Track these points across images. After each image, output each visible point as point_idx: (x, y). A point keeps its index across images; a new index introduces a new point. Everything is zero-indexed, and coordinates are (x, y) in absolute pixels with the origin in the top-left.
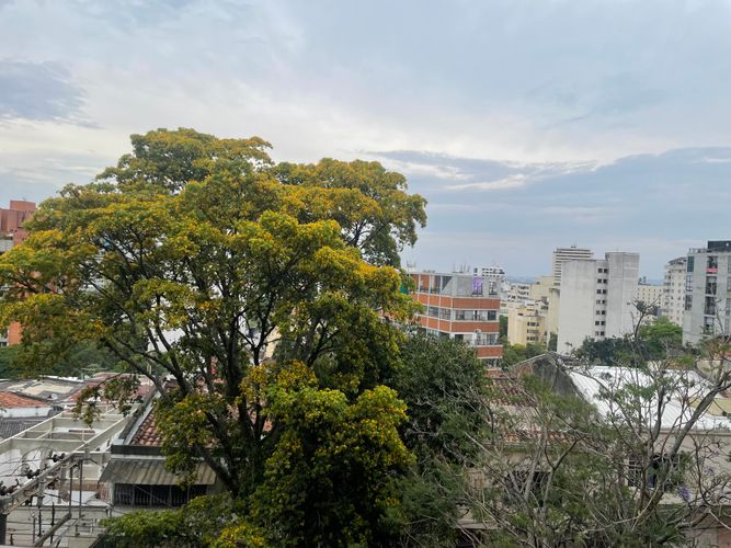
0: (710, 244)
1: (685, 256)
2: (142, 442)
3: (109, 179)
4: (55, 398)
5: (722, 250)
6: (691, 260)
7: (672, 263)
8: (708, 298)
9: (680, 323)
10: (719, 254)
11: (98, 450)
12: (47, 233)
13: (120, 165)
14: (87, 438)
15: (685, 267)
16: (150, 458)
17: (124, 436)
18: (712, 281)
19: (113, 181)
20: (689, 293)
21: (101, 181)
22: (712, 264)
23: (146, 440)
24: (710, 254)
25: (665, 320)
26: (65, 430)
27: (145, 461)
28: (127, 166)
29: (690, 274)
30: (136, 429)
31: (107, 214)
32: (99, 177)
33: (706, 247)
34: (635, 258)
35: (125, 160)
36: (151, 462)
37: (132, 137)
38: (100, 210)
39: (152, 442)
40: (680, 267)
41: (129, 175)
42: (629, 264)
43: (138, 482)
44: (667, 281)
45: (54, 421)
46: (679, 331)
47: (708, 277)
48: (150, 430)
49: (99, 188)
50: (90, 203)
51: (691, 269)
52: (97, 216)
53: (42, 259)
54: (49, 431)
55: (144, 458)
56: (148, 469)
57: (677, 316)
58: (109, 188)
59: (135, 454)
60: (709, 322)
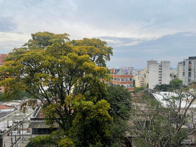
0: (189, 58)
1: (183, 61)
2: (39, 117)
3: (26, 46)
4: (15, 106)
5: (193, 59)
6: (184, 62)
7: (179, 63)
8: (189, 72)
9: (182, 79)
10: (192, 60)
11: (27, 119)
12: (10, 62)
13: (29, 42)
14: (24, 116)
15: (183, 64)
16: (41, 121)
17: (34, 116)
18: (190, 68)
19: (27, 47)
20: (184, 71)
21: (24, 47)
22: (190, 63)
23: (40, 116)
24: (189, 60)
25: (177, 79)
26: (18, 115)
27: (40, 122)
28: (31, 43)
29: (184, 66)
30: (37, 114)
31: (26, 56)
32: (23, 46)
33: (188, 58)
34: (169, 62)
35: (30, 41)
36: (42, 122)
37: (32, 34)
38: (24, 54)
39: (42, 117)
40: (181, 64)
41: (31, 45)
42: (168, 64)
43: (39, 128)
44: (178, 68)
45: (15, 112)
46: (181, 82)
47: (189, 67)
48: (41, 114)
49: (23, 49)
50: (21, 53)
51: (184, 65)
52: (23, 56)
53: (9, 69)
54: (14, 115)
55: (40, 121)
56: (41, 124)
57: (181, 77)
58: (26, 49)
59: (37, 120)
60: (190, 79)
